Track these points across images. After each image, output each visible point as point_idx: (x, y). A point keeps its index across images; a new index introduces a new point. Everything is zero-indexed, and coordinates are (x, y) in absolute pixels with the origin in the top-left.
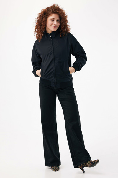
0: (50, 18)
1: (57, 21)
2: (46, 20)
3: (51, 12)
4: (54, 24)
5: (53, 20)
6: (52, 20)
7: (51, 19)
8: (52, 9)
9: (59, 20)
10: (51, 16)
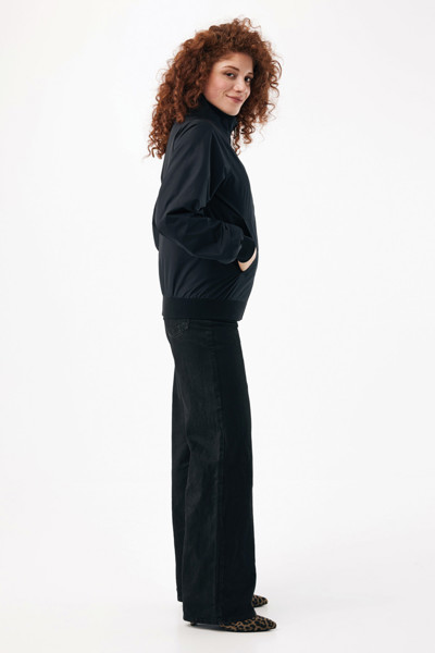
0: (221, 66)
1: (246, 79)
2: (209, 72)
3: (231, 44)
4: (236, 88)
5: (231, 74)
6: (229, 75)
7: (225, 69)
8: (232, 35)
9: (252, 76)
10: (227, 59)
